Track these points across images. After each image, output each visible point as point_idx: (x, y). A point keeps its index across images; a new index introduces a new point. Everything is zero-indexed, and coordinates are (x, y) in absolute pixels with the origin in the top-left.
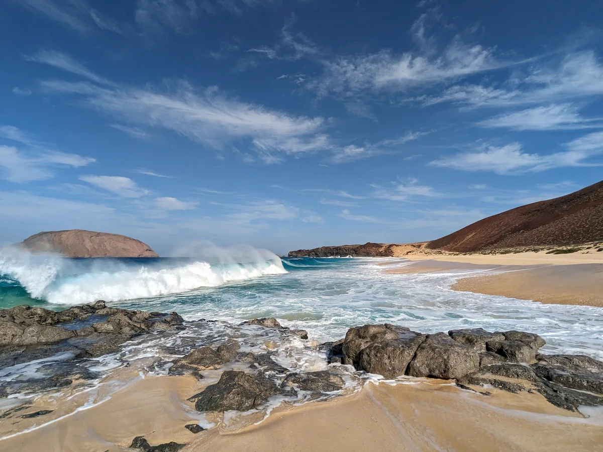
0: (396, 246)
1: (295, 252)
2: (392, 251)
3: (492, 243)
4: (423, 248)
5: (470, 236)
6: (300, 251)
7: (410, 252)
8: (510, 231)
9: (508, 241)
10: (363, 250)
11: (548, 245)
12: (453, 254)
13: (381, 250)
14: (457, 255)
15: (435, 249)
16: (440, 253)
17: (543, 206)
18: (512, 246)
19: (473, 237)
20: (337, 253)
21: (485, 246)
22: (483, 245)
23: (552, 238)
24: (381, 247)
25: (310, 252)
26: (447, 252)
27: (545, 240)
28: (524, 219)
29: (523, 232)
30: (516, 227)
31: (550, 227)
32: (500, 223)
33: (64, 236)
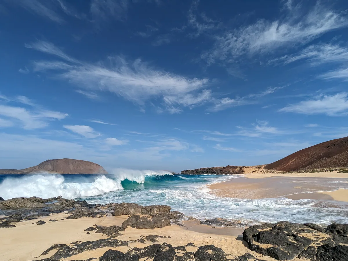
0: (246, 167)
1: (185, 171)
2: (243, 171)
3: (306, 166)
4: (262, 169)
5: (292, 161)
6: (188, 170)
7: (254, 171)
8: (318, 158)
9: (316, 165)
10: (225, 170)
11: (341, 167)
12: (281, 172)
13: (236, 170)
14: (284, 173)
15: (270, 169)
16: (273, 172)
17: (337, 142)
18: (318, 168)
19: (293, 162)
20: (210, 172)
21: (302, 168)
22: (300, 167)
23: (344, 162)
24: (237, 168)
25: (194, 171)
26: (277, 171)
27: (339, 164)
28: (326, 150)
29: (325, 159)
30: (320, 156)
31: (342, 156)
32: (311, 153)
33: (59, 162)
